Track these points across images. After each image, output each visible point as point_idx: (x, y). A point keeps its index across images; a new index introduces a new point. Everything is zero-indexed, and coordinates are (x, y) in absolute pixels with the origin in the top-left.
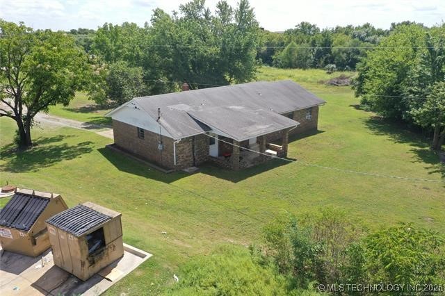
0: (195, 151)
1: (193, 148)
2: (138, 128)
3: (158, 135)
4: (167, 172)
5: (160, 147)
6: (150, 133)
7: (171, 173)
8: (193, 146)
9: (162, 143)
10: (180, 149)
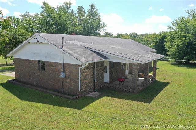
0: (95, 77)
1: (94, 74)
2: (39, 61)
3: (61, 64)
4: (73, 98)
5: (62, 75)
6: (51, 64)
7: (76, 98)
8: (94, 73)
9: (64, 71)
10: (84, 74)
